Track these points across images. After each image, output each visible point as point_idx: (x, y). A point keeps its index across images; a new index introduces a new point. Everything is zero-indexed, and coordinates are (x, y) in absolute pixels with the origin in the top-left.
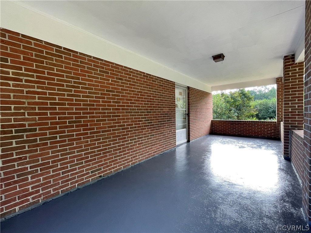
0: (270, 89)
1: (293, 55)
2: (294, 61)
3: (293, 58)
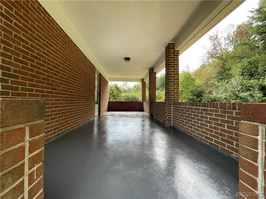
1: (153, 68)
2: (153, 71)
3: (153, 70)
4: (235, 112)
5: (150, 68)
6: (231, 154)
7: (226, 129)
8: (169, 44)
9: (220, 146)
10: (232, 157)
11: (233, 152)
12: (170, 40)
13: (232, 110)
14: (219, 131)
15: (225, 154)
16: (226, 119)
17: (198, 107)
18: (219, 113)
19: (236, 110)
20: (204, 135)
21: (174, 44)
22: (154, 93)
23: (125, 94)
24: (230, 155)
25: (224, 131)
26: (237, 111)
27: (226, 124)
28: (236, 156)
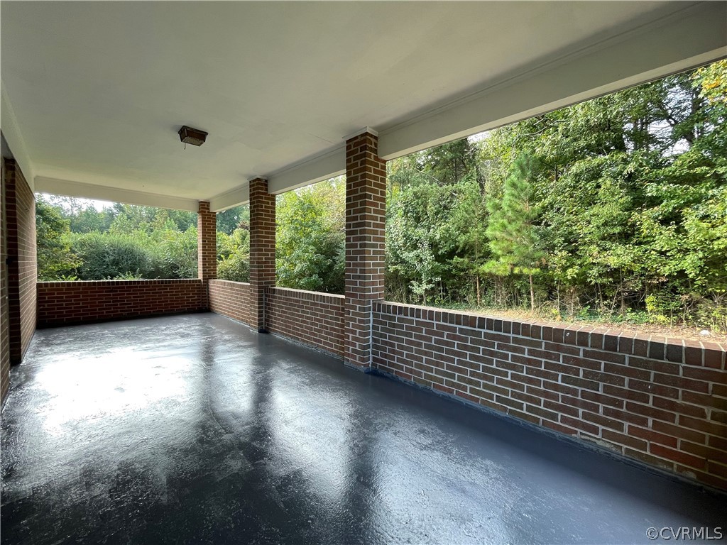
0: (84, 210)
1: (266, 181)
2: (267, 190)
3: (266, 185)
4: (584, 350)
5: (258, 179)
6: (571, 434)
7: (560, 382)
8: (367, 134)
9: (541, 418)
10: (573, 440)
11: (576, 429)
12: (373, 125)
13: (578, 345)
14: (542, 388)
15: (557, 436)
16: (561, 363)
17: (475, 327)
18: (543, 349)
19: (587, 346)
20: (495, 394)
21: (376, 138)
22: (269, 259)
23: (80, 237)
24: (569, 435)
25: (556, 387)
26: (587, 349)
27: (560, 374)
28: (583, 437)
